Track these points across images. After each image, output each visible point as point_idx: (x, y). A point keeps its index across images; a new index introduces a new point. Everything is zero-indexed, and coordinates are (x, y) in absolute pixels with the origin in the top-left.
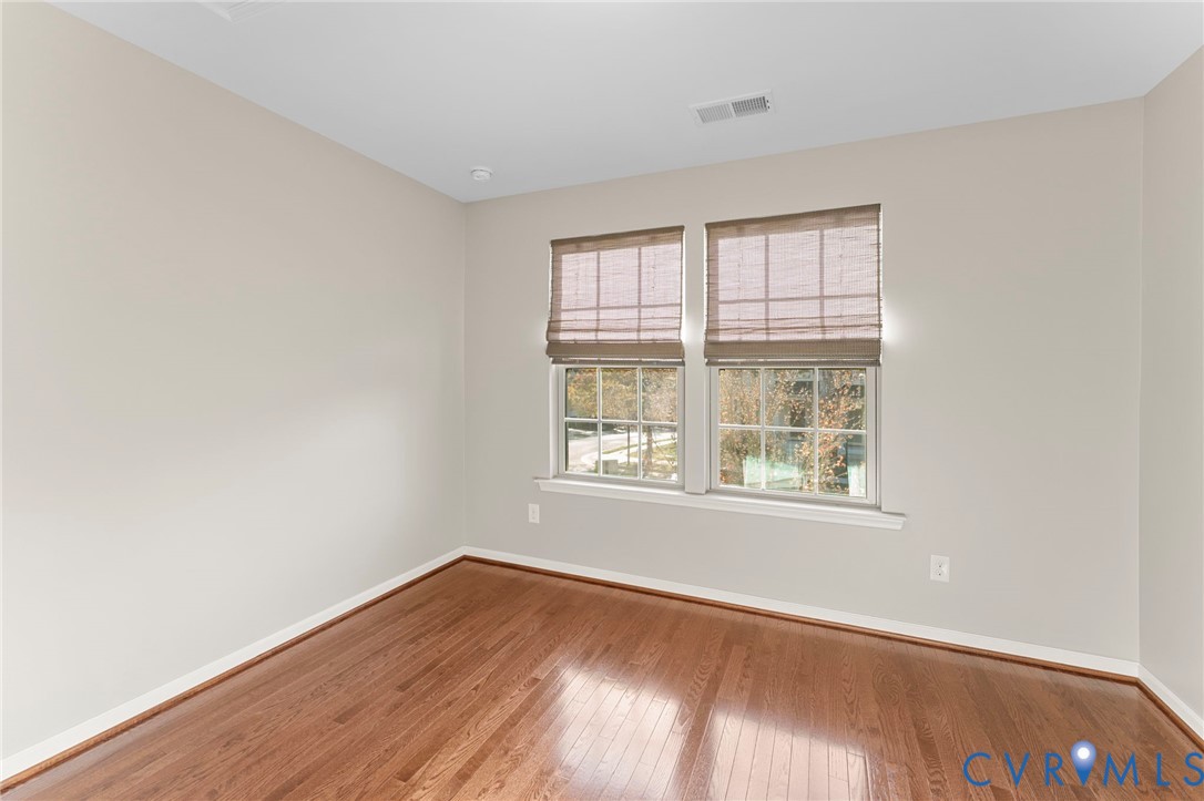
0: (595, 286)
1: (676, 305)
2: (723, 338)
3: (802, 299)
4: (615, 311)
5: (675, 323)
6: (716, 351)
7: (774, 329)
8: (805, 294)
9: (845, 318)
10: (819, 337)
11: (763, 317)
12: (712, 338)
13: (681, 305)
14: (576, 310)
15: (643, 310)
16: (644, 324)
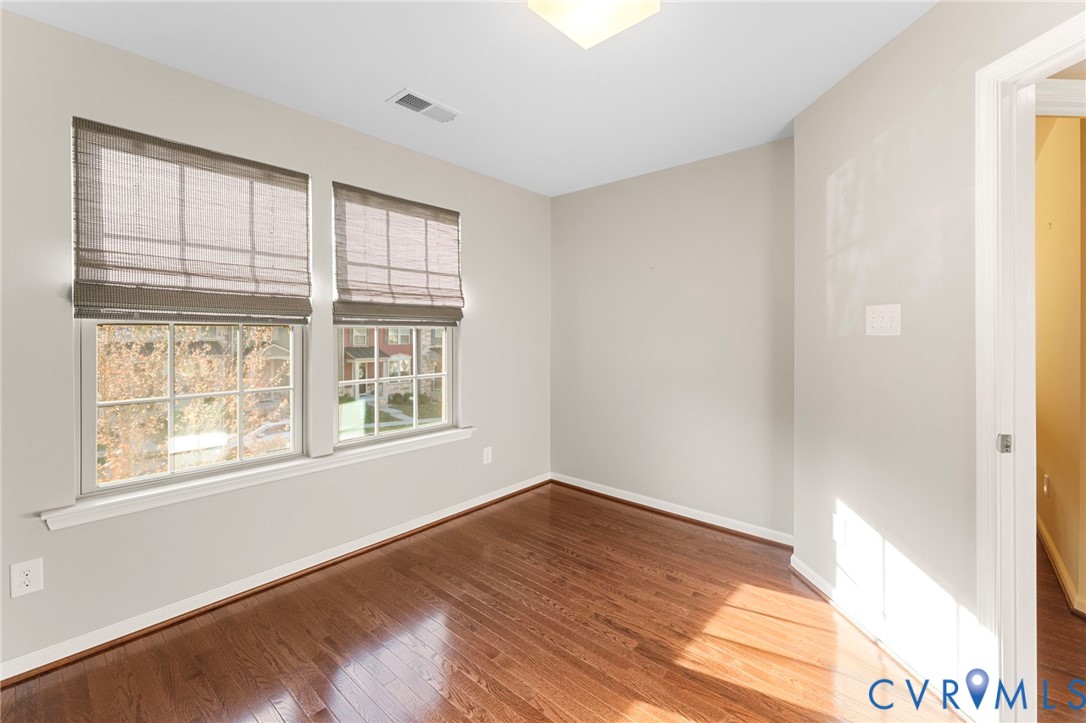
0: (176, 212)
1: (302, 258)
2: (356, 298)
3: (416, 271)
4: (218, 252)
5: (303, 278)
6: (345, 310)
7: (398, 294)
8: (416, 268)
9: (442, 289)
10: (429, 303)
11: (387, 282)
12: (346, 297)
13: (307, 259)
14: (138, 239)
15: (257, 256)
16: (260, 274)
